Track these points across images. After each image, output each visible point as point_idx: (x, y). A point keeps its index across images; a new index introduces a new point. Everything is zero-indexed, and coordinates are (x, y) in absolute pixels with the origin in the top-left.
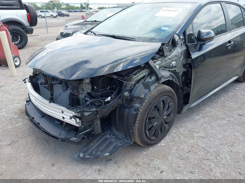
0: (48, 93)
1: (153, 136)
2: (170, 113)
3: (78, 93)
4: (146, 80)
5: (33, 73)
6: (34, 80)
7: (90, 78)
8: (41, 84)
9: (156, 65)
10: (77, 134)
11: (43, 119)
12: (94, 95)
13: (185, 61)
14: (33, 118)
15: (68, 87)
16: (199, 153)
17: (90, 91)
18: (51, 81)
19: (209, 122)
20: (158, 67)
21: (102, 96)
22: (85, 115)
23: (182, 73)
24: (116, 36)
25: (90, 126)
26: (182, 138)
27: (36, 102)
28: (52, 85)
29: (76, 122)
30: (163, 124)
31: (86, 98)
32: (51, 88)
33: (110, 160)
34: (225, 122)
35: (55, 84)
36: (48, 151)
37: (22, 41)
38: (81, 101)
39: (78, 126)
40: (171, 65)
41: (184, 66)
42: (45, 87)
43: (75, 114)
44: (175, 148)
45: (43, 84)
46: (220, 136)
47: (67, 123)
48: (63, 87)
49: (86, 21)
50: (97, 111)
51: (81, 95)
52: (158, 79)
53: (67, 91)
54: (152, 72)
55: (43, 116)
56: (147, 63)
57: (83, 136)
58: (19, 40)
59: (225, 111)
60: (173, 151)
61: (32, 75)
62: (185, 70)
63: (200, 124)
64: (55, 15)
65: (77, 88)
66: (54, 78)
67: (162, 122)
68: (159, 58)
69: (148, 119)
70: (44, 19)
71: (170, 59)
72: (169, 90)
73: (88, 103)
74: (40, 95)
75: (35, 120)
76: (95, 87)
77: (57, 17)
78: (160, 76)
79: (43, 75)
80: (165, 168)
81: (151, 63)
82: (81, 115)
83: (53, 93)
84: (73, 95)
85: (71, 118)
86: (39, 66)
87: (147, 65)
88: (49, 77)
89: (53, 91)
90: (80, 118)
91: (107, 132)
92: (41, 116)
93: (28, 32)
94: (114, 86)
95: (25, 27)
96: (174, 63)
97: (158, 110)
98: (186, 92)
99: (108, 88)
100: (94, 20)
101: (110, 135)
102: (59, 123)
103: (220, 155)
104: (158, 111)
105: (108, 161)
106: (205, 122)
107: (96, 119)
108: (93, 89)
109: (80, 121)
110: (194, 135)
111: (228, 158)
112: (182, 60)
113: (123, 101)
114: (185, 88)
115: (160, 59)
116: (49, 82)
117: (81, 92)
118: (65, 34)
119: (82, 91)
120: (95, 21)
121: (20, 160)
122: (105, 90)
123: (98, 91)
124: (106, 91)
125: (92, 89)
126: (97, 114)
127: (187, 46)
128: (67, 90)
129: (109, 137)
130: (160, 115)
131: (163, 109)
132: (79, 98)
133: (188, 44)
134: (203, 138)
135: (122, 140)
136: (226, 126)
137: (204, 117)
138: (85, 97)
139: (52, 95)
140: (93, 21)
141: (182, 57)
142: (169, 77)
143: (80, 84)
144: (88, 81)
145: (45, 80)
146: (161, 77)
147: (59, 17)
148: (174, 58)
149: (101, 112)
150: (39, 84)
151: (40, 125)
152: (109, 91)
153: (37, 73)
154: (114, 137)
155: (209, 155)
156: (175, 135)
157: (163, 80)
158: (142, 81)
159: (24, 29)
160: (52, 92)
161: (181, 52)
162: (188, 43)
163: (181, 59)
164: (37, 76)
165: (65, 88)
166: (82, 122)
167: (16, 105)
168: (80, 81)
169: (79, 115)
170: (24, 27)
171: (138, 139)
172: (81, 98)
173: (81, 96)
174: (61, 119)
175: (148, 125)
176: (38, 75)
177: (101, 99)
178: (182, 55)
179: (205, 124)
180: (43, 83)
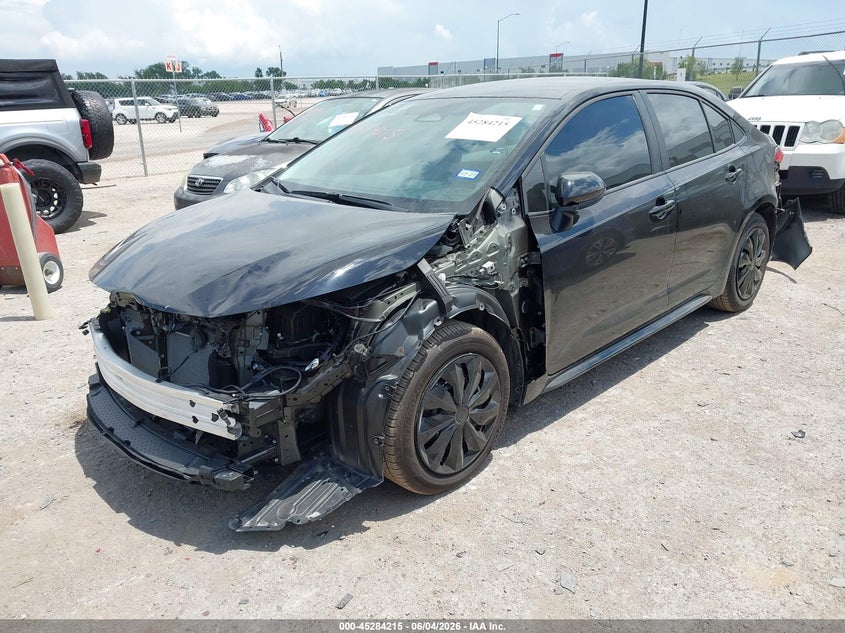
0: (154, 358)
1: (442, 464)
2: (489, 400)
3: (234, 352)
4: (411, 313)
5: (109, 305)
6: (112, 324)
7: (265, 310)
8: (133, 333)
9: (438, 273)
10: (232, 462)
11: (139, 429)
12: (275, 357)
13: (523, 258)
14: (111, 430)
15: (206, 339)
16: (568, 507)
17: (264, 346)
18: (162, 324)
19: (609, 427)
20: (443, 277)
21: (297, 358)
22: (251, 406)
23: (517, 292)
24: (341, 195)
25: (268, 442)
26: (528, 470)
27: (120, 383)
28: (163, 334)
29: (230, 430)
30: (471, 430)
31: (256, 366)
32: (161, 345)
33: (326, 533)
34: (656, 424)
35: (172, 332)
36: (153, 519)
37: (63, 208)
38: (241, 375)
39: (233, 437)
40: (481, 271)
41: (522, 273)
42: (146, 342)
43: (225, 407)
44: (505, 497)
45: (138, 333)
46: (633, 462)
47: (206, 435)
48: (193, 338)
49: (269, 141)
50: (284, 396)
51: (241, 359)
52: (442, 309)
53: (204, 351)
54: (427, 291)
55: (139, 423)
56: (415, 269)
57: (249, 467)
58: (56, 203)
59: (663, 397)
60: (498, 504)
61: (108, 310)
62: (526, 282)
63: (585, 432)
64: (170, 115)
65: (232, 340)
66: (169, 316)
67: (466, 425)
68: (449, 253)
69: (423, 416)
70: (135, 126)
71: (477, 255)
72: (477, 336)
73: (259, 377)
74: (129, 362)
75: (118, 435)
76: (279, 335)
77: (177, 120)
78: (446, 300)
79: (140, 307)
80: (468, 544)
81: (425, 267)
82: (241, 407)
83: (166, 357)
84: (219, 358)
85: (215, 418)
86: (127, 285)
87: (413, 274)
88: (157, 312)
89: (166, 353)
90: (239, 418)
91: (315, 458)
92: (135, 423)
93: (85, 178)
94: (331, 331)
95: (76, 163)
96: (489, 264)
97: (451, 391)
98: (537, 342)
99: (314, 337)
100: (292, 138)
101: (324, 466)
102: (184, 438)
103: (622, 507)
104: (452, 395)
105: (319, 535)
106: (601, 428)
107: (281, 419)
108: (272, 340)
109: (239, 426)
110: (562, 461)
111: (642, 515)
112: (515, 258)
113: (352, 369)
114: (531, 332)
115: (452, 258)
116: (155, 329)
117: (242, 349)
118: (204, 183)
119: (244, 346)
120: (296, 140)
121: (77, 544)
122: (306, 342)
123: (287, 346)
124: (307, 345)
125: (270, 341)
126: (285, 406)
127: (526, 219)
128: (203, 346)
129: (320, 470)
130: (457, 404)
131: (465, 388)
132: (237, 367)
133: (530, 214)
134: (586, 468)
135: (356, 475)
136: (656, 435)
137: (597, 414)
138: (253, 363)
139: (164, 362)
140: (290, 141)
141: (513, 249)
142: (474, 303)
143: (238, 327)
144: (258, 319)
145: (144, 321)
146: (450, 304)
147: (184, 119)
148: (489, 252)
149: (295, 399)
150: (128, 335)
151: (131, 445)
152: (316, 345)
153: (123, 304)
154: (335, 469)
155: (591, 510)
156: (509, 464)
157: (455, 310)
158: (402, 312)
159: (71, 171)
160: (163, 356)
161: (510, 238)
162: (530, 210)
163: (512, 254)
164: (122, 313)
165: (198, 341)
166: (243, 427)
167: (56, 401)
168: (238, 319)
169: (236, 410)
170: (70, 163)
171: (398, 472)
172: (242, 365)
173: (243, 362)
174: (190, 424)
175: (422, 431)
176: (123, 309)
177: (295, 366)
178: (513, 243)
179: (597, 433)
180: (139, 330)
